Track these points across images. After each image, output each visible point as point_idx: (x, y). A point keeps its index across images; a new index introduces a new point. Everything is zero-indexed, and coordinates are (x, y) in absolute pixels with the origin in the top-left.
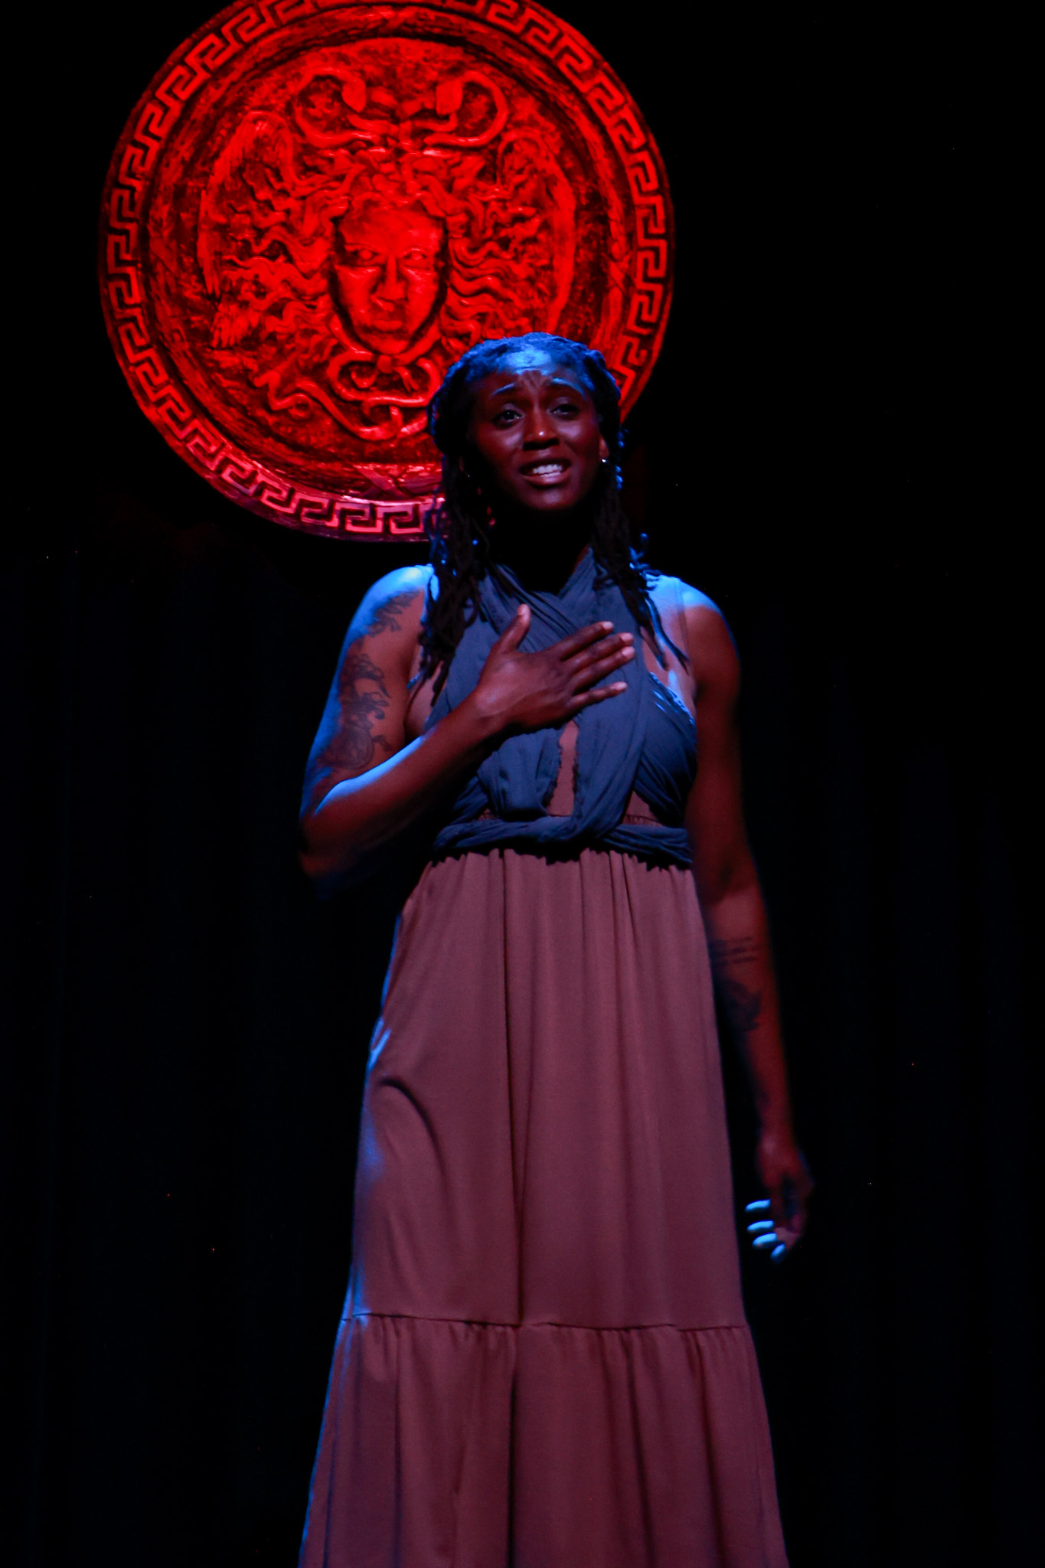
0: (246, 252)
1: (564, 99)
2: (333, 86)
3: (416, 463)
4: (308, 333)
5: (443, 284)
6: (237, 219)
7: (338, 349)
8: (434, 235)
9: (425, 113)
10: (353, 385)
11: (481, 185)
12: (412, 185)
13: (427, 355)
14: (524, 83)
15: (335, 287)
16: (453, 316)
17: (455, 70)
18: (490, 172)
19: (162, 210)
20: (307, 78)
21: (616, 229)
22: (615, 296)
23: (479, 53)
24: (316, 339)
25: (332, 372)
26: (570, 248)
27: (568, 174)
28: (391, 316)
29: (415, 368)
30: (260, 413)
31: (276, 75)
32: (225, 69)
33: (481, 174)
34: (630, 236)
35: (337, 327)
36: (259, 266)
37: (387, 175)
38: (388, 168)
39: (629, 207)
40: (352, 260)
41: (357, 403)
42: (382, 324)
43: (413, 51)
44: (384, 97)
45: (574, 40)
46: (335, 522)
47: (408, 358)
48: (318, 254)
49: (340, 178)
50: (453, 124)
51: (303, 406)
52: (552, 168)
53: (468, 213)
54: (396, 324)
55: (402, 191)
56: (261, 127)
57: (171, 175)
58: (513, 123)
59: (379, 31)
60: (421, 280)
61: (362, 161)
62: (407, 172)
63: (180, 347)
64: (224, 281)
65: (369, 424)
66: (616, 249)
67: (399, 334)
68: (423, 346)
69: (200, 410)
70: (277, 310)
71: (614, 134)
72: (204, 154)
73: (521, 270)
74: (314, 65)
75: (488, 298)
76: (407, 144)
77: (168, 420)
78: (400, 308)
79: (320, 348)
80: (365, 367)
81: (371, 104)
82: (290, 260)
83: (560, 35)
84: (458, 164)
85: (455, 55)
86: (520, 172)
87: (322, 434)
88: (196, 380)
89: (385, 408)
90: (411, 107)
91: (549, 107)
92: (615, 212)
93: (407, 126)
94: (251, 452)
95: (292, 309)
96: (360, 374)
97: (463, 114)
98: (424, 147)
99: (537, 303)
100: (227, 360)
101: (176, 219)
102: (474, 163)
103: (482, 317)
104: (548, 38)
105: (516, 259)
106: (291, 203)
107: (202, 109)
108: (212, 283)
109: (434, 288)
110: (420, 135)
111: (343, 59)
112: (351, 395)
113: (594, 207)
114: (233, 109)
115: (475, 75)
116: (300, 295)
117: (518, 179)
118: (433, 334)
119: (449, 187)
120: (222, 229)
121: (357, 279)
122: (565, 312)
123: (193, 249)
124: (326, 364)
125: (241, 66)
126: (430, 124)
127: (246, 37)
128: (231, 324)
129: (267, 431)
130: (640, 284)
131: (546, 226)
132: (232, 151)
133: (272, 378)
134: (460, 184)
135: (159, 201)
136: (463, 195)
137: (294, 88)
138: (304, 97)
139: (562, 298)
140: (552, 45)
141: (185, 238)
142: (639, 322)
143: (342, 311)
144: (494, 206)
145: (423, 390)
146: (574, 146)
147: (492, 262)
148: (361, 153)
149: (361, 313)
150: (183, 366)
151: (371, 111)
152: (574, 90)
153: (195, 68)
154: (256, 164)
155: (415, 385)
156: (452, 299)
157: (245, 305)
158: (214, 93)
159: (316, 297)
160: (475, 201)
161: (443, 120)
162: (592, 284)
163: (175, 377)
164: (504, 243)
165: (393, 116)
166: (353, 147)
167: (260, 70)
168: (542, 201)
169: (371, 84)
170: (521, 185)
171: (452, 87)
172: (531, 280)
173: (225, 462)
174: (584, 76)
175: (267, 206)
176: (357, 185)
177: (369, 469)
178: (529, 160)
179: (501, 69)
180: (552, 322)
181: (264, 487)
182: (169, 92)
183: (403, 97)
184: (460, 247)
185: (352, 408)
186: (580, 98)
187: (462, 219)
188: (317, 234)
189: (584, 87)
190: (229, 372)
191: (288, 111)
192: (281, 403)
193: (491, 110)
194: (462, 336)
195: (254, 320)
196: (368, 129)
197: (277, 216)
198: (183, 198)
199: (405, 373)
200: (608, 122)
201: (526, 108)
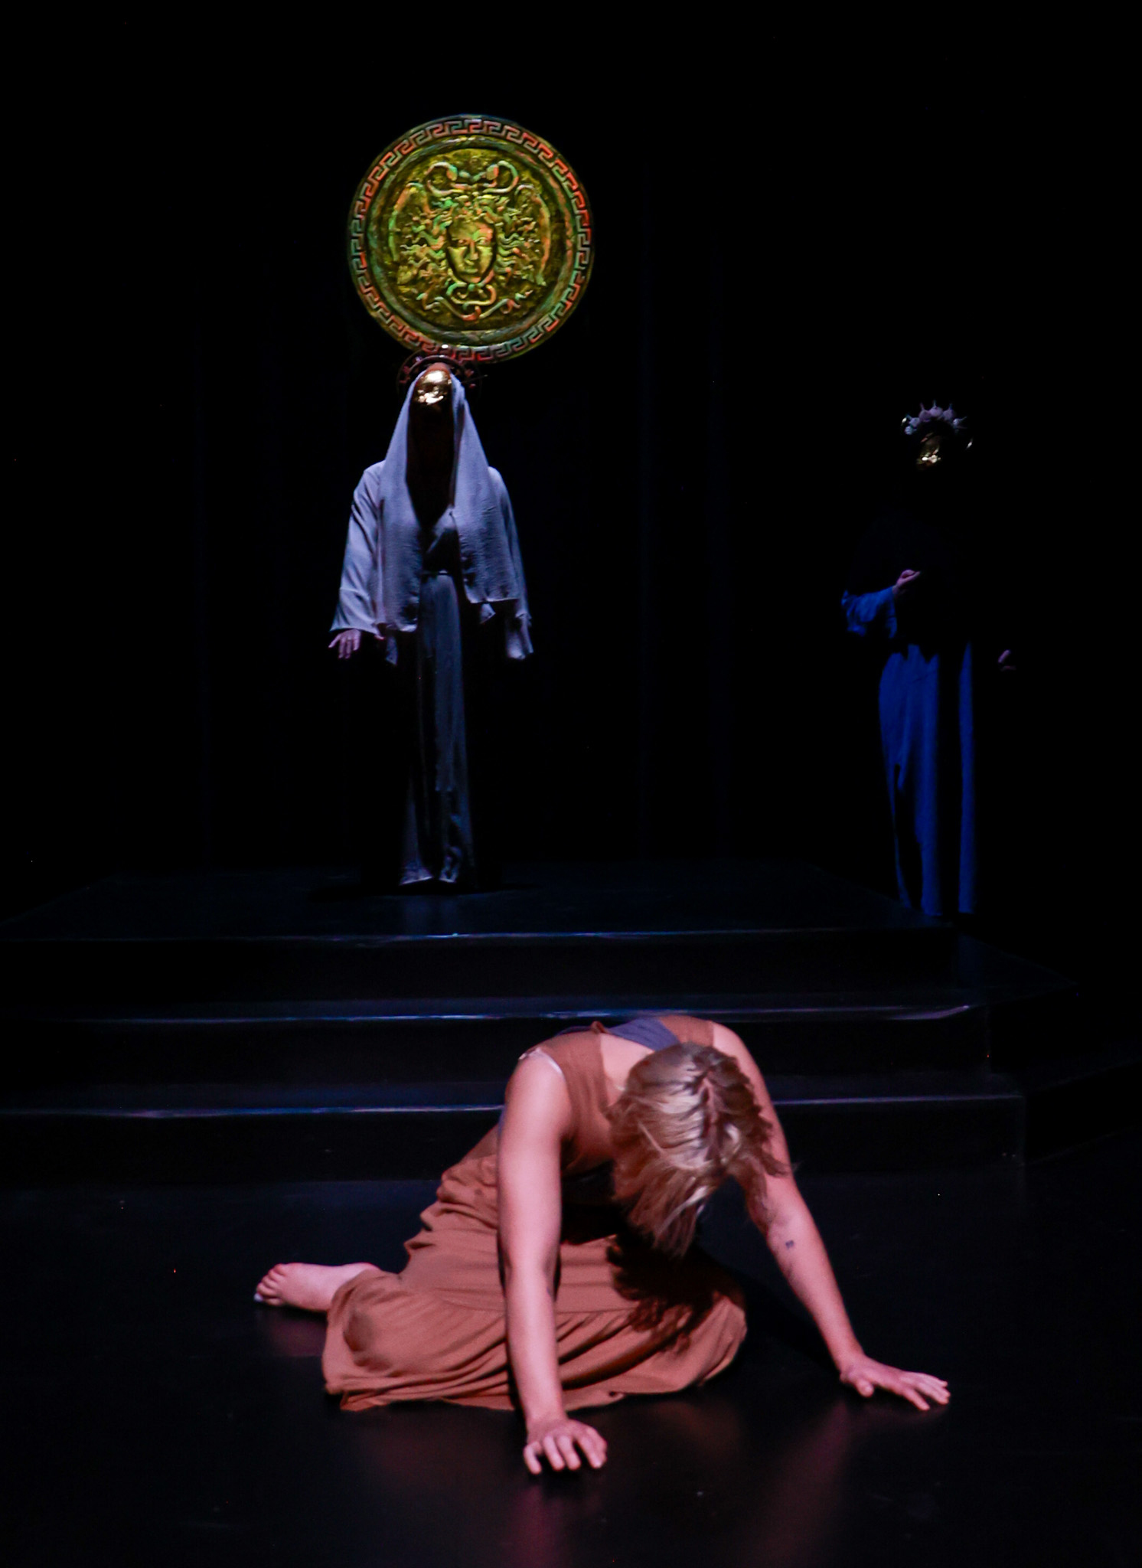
0: (410, 244)
1: (542, 171)
2: (443, 171)
3: (487, 329)
4: (439, 276)
5: (495, 251)
6: (406, 230)
7: (452, 282)
8: (490, 232)
9: (483, 180)
10: (458, 298)
11: (509, 209)
12: (479, 210)
13: (490, 283)
14: (525, 166)
15: (449, 257)
16: (500, 266)
17: (495, 161)
18: (512, 204)
19: (373, 228)
20: (432, 167)
21: (568, 225)
22: (569, 253)
23: (504, 154)
24: (442, 279)
25: (449, 292)
26: (549, 235)
27: (546, 202)
28: (473, 267)
30: (420, 312)
31: (418, 168)
32: (397, 166)
33: (509, 205)
34: (575, 228)
35: (450, 272)
36: (416, 249)
37: (468, 207)
38: (468, 204)
39: (574, 215)
40: (455, 244)
41: (461, 305)
42: (470, 271)
43: (476, 154)
44: (464, 174)
45: (545, 144)
47: (481, 285)
48: (440, 242)
49: (448, 209)
50: (495, 184)
51: (436, 307)
52: (539, 199)
53: (503, 221)
54: (475, 271)
55: (475, 213)
56: (413, 190)
57: (375, 213)
58: (520, 182)
59: (461, 146)
60: (486, 252)
61: (457, 201)
62: (476, 204)
63: (384, 285)
64: (401, 256)
65: (466, 314)
66: (569, 233)
67: (476, 275)
68: (487, 280)
69: (394, 312)
70: (424, 267)
71: (565, 185)
72: (390, 203)
73: (527, 245)
74: (435, 163)
75: (515, 257)
76: (475, 193)
77: (381, 317)
78: (477, 263)
79: (444, 281)
80: (463, 290)
81: (459, 177)
82: (429, 246)
83: (539, 144)
84: (498, 201)
85: (494, 155)
86: (525, 203)
87: (446, 320)
88: (392, 299)
89: (473, 306)
90: (476, 178)
91: (536, 175)
92: (567, 217)
93: (475, 186)
94: (417, 328)
95: (432, 266)
96: (463, 293)
97: (499, 179)
98: (483, 194)
99: (536, 258)
100: (405, 290)
101: (379, 231)
102: (504, 200)
103: (512, 265)
104: (534, 145)
105: (526, 239)
106: (428, 221)
107: (387, 185)
108: (396, 258)
109: (491, 254)
110: (481, 189)
111: (446, 159)
112: (458, 302)
113: (557, 217)
114: (400, 185)
115: (503, 163)
116: (433, 260)
117: (524, 206)
118: (491, 274)
119: (495, 210)
120: (399, 234)
121: (457, 252)
122: (548, 262)
123: (387, 244)
124: (446, 289)
125: (403, 165)
126: (486, 185)
127: (405, 152)
128: (405, 275)
129: (424, 319)
130: (579, 248)
131: (537, 225)
132: (401, 201)
133: (423, 296)
134: (499, 209)
135: (372, 224)
136: (501, 213)
137: (426, 173)
138: (431, 176)
139: (547, 256)
140: (535, 148)
141: (383, 239)
142: (581, 265)
143: (452, 264)
144: (515, 218)
145: (489, 298)
146: (547, 191)
147: (515, 242)
148: (457, 198)
149: (460, 266)
150: (386, 293)
151: (460, 180)
152: (546, 167)
153: (384, 165)
154: (412, 206)
155: (485, 296)
156: (499, 259)
157: (411, 266)
158: (392, 177)
159: (441, 260)
160: (506, 216)
161: (491, 182)
162: (559, 248)
163: (383, 298)
164: (520, 233)
165: (469, 182)
166: (453, 196)
167: (412, 166)
168: (536, 214)
169: (459, 169)
170: (525, 208)
171: (494, 168)
172: (533, 249)
173: (406, 333)
174: (550, 160)
175: (418, 223)
176: (455, 212)
177: (467, 333)
178: (529, 197)
179: (515, 159)
180: (543, 266)
181: (423, 343)
182: (373, 177)
183: (473, 174)
184: (502, 236)
185: (458, 307)
186: (549, 170)
187: (501, 224)
188: (440, 234)
189: (551, 165)
190: (406, 295)
191: (424, 182)
192: (429, 307)
193: (511, 177)
194: (505, 274)
195: (415, 272)
196: (459, 188)
197: (422, 227)
198: (382, 222)
199: (481, 291)
200: (562, 179)
201: (526, 176)
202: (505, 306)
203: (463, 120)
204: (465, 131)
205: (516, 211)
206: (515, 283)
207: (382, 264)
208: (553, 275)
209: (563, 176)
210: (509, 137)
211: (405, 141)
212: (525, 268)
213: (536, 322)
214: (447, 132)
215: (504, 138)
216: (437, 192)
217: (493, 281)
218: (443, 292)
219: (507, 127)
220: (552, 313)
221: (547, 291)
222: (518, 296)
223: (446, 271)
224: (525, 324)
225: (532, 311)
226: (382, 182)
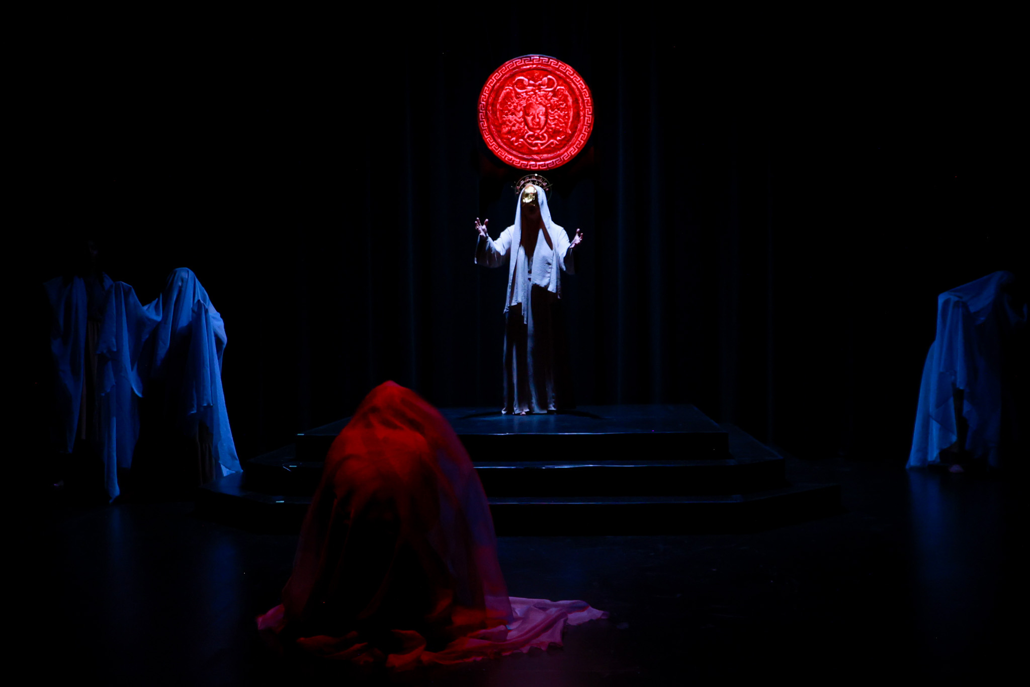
0: (507, 115)
1: (568, 80)
2: (522, 81)
3: (544, 154)
5: (547, 118)
6: (505, 108)
7: (527, 132)
8: (544, 109)
9: (540, 85)
10: (530, 140)
11: (553, 98)
12: (539, 99)
14: (560, 78)
17: (546, 76)
19: (489, 108)
20: (516, 79)
21: (581, 104)
22: (582, 118)
23: (551, 73)
24: (522, 131)
25: (526, 137)
26: (572, 109)
27: (570, 94)
28: (536, 125)
30: (512, 146)
31: (510, 80)
32: (500, 79)
33: (553, 96)
34: (584, 106)
35: (526, 128)
36: (510, 117)
37: (534, 98)
38: (534, 96)
39: (583, 100)
44: (531, 82)
45: (569, 68)
47: (540, 133)
50: (546, 86)
51: (519, 144)
52: (567, 93)
53: (550, 103)
54: (538, 127)
55: (537, 100)
56: (508, 90)
57: (490, 101)
58: (558, 85)
59: (530, 69)
60: (543, 118)
61: (529, 95)
62: (537, 96)
63: (495, 134)
64: (503, 120)
65: (534, 147)
66: (581, 109)
67: (538, 129)
68: (543, 131)
69: (500, 147)
70: (514, 125)
71: (579, 86)
72: (497, 96)
73: (562, 114)
74: (518, 77)
75: (556, 120)
76: (537, 91)
77: (494, 149)
78: (539, 123)
81: (529, 83)
82: (516, 115)
83: (566, 67)
84: (548, 94)
85: (545, 73)
86: (560, 95)
87: (525, 150)
88: (499, 140)
90: (537, 84)
91: (565, 82)
92: (581, 101)
93: (537, 88)
94: (511, 154)
95: (517, 125)
96: (532, 137)
97: (548, 84)
98: (540, 91)
99: (566, 121)
100: (505, 136)
101: (492, 109)
102: (550, 94)
103: (555, 124)
104: (564, 68)
105: (561, 112)
106: (515, 104)
107: (496, 88)
108: (500, 121)
109: (545, 119)
110: (540, 89)
111: (523, 76)
112: (530, 142)
113: (576, 101)
114: (502, 88)
115: (549, 76)
116: (518, 122)
117: (560, 96)
118: (545, 128)
119: (546, 98)
120: (501, 110)
121: (529, 119)
122: (572, 122)
123: (496, 115)
124: (525, 136)
125: (503, 78)
126: (542, 87)
127: (504, 73)
128: (505, 130)
129: (514, 150)
130: (587, 115)
131: (566, 105)
132: (502, 95)
134: (549, 98)
135: (489, 106)
136: (549, 100)
137: (514, 82)
138: (516, 83)
139: (571, 119)
140: (565, 69)
141: (494, 113)
142: (587, 123)
143: (526, 124)
144: (556, 102)
145: (545, 139)
146: (571, 89)
147: (556, 113)
148: (528, 93)
149: (531, 125)
150: (496, 138)
151: (530, 85)
152: (570, 78)
153: (494, 80)
154: (508, 96)
157: (507, 125)
158: (498, 84)
160: (552, 101)
161: (544, 86)
162: (577, 116)
163: (495, 140)
164: (558, 109)
165: (534, 85)
166: (526, 92)
167: (506, 79)
168: (565, 100)
169: (529, 80)
170: (561, 97)
171: (545, 79)
172: (565, 116)
173: (506, 156)
174: (572, 75)
175: (510, 106)
176: (528, 100)
177: (535, 156)
178: (562, 92)
179: (555, 75)
180: (569, 124)
181: (514, 161)
182: (489, 84)
183: (536, 82)
184: (550, 111)
185: (531, 144)
186: (572, 79)
187: (549, 105)
189: (572, 77)
190: (505, 138)
191: (513, 87)
192: (516, 144)
193: (554, 83)
194: (552, 128)
195: (509, 128)
196: (530, 88)
197: (512, 107)
198: (494, 105)
199: (541, 137)
200: (578, 84)
201: (561, 82)
202: (552, 143)
203: (530, 57)
204: (531, 63)
205: (556, 99)
206: (556, 132)
207: (494, 125)
208: (574, 128)
209: (578, 82)
210: (552, 65)
211: (504, 68)
212: (561, 125)
213: (567, 150)
214: (523, 63)
215: (550, 65)
216: (519, 91)
218: (523, 137)
219: (551, 60)
220: (574, 146)
221: (572, 136)
222: (558, 138)
223: (524, 127)
224: (562, 151)
225: (565, 145)
226: (493, 86)
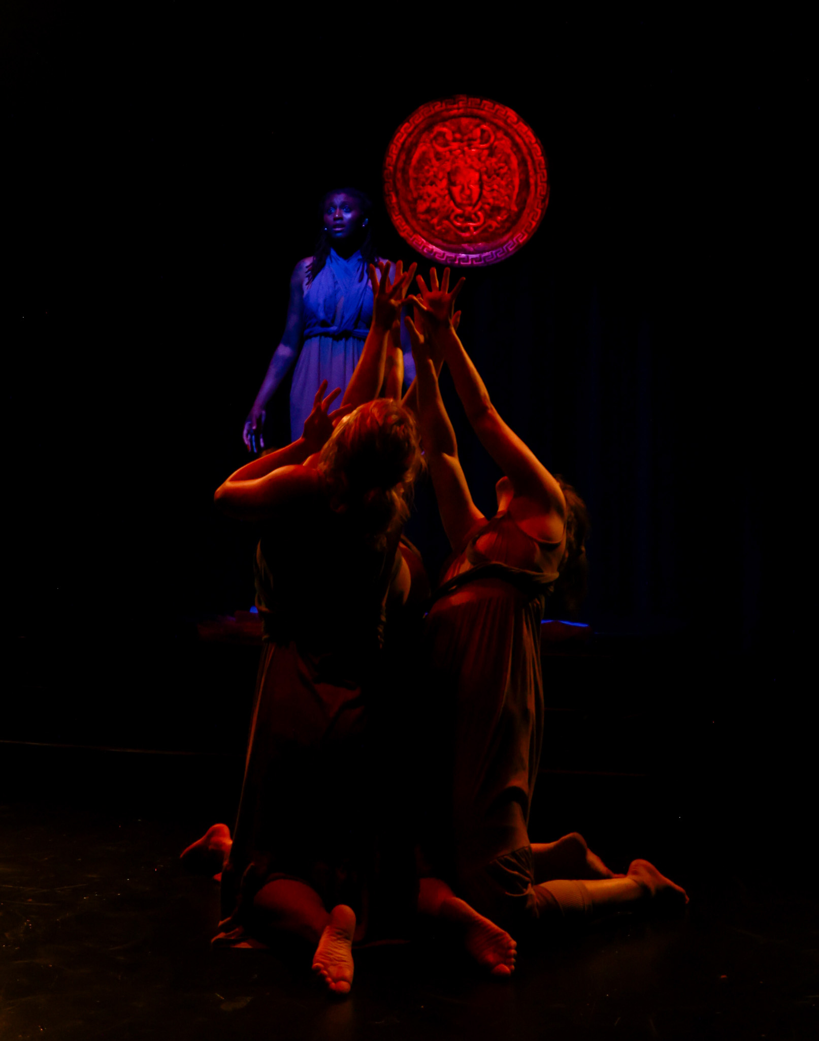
0: (424, 185)
1: (510, 131)
2: (442, 135)
3: (479, 242)
4: (444, 207)
5: (481, 187)
6: (420, 175)
7: (453, 211)
8: (477, 175)
9: (470, 139)
10: (458, 221)
11: (489, 159)
12: (469, 160)
13: (479, 210)
14: (498, 128)
15: (451, 193)
16: (485, 198)
17: (478, 126)
18: (491, 154)
19: (399, 175)
20: (435, 133)
21: (530, 167)
22: (532, 188)
23: (484, 120)
24: (446, 208)
25: (452, 217)
26: (517, 175)
27: (515, 153)
29: (476, 214)
30: (433, 231)
31: (426, 133)
32: (412, 132)
33: (489, 155)
34: (535, 170)
35: (452, 204)
36: (428, 188)
37: (461, 159)
38: (462, 156)
39: (533, 161)
41: (460, 226)
42: (465, 202)
43: (465, 121)
44: (458, 136)
45: (512, 115)
46: (457, 262)
48: (444, 183)
49: (448, 161)
50: (478, 141)
51: (443, 228)
52: (509, 151)
53: (485, 167)
55: (466, 162)
56: (424, 148)
57: (400, 165)
58: (496, 139)
59: (454, 117)
60: (475, 188)
61: (453, 155)
62: (467, 156)
63: (408, 214)
64: (418, 194)
65: (464, 232)
66: (531, 173)
67: (470, 205)
69: (416, 232)
70: (434, 201)
71: (527, 140)
72: (409, 158)
73: (503, 183)
74: (438, 129)
75: (495, 192)
76: (466, 148)
77: (407, 236)
78: (470, 197)
79: (448, 210)
80: (461, 216)
81: (454, 138)
82: (436, 186)
83: (507, 112)
84: (481, 153)
85: (477, 121)
86: (500, 153)
87: (451, 237)
88: (414, 223)
89: (468, 227)
90: (466, 138)
91: (506, 134)
92: (529, 163)
93: (465, 143)
94: (432, 243)
95: (439, 200)
96: (461, 218)
97: (481, 138)
98: (471, 149)
99: (509, 192)
100: (422, 217)
101: (402, 177)
102: (486, 152)
103: (493, 198)
104: (503, 113)
105: (502, 179)
106: (435, 169)
107: (406, 145)
108: (415, 195)
110: (470, 146)
111: (445, 126)
112: (458, 224)
113: (523, 162)
114: (415, 145)
115: (483, 126)
116: (440, 196)
117: (499, 156)
118: (480, 204)
119: (479, 159)
120: (416, 179)
121: (456, 190)
122: (519, 194)
123: (408, 186)
124: (449, 216)
125: (416, 131)
126: (472, 142)
127: (417, 123)
128: (422, 207)
129: (435, 237)
130: (539, 184)
131: (509, 169)
132: (416, 156)
133: (435, 221)
134: (483, 158)
135: (398, 172)
136: (484, 162)
137: (432, 136)
138: (435, 138)
139: (517, 190)
140: (504, 115)
141: (406, 182)
142: (541, 195)
143: (452, 198)
144: (493, 164)
145: (479, 221)
146: (515, 144)
147: (495, 181)
148: (453, 153)
149: (458, 200)
150: (410, 220)
151: (455, 140)
152: (512, 128)
153: (403, 132)
154: (424, 159)
155: (476, 219)
156: (485, 193)
157: (425, 200)
158: (409, 140)
159: (445, 196)
160: (487, 163)
161: (475, 140)
162: (525, 185)
163: (408, 223)
164: (498, 175)
165: (461, 141)
166: (450, 151)
167: (421, 131)
168: (507, 162)
169: (454, 133)
170: (500, 158)
171: (477, 130)
172: (507, 185)
173: (424, 247)
174: (516, 124)
175: (428, 171)
176: (453, 162)
177: (465, 246)
178: (502, 150)
179: (492, 123)
180: (514, 197)
181: (436, 253)
182: (397, 141)
183: (463, 135)
184: (485, 177)
185: (459, 228)
186: (515, 130)
187: (484, 169)
188: (443, 177)
190: (423, 220)
191: (431, 143)
192: (438, 228)
193: (489, 137)
194: (489, 204)
195: (428, 204)
196: (455, 145)
197: (431, 173)
198: (404, 171)
199: (473, 216)
200: (524, 137)
201: (500, 134)
202: (490, 226)
203: (454, 99)
204: (456, 106)
205: (494, 160)
206: (496, 210)
207: (406, 200)
208: (522, 204)
209: (526, 133)
210: (486, 109)
211: (417, 115)
212: (502, 199)
213: (512, 237)
214: (444, 108)
215: (483, 109)
217: (481, 209)
218: (447, 218)
219: (484, 102)
220: (523, 230)
221: (519, 214)
222: (499, 218)
223: (448, 203)
224: (505, 238)
225: (508, 230)
226: (403, 144)
